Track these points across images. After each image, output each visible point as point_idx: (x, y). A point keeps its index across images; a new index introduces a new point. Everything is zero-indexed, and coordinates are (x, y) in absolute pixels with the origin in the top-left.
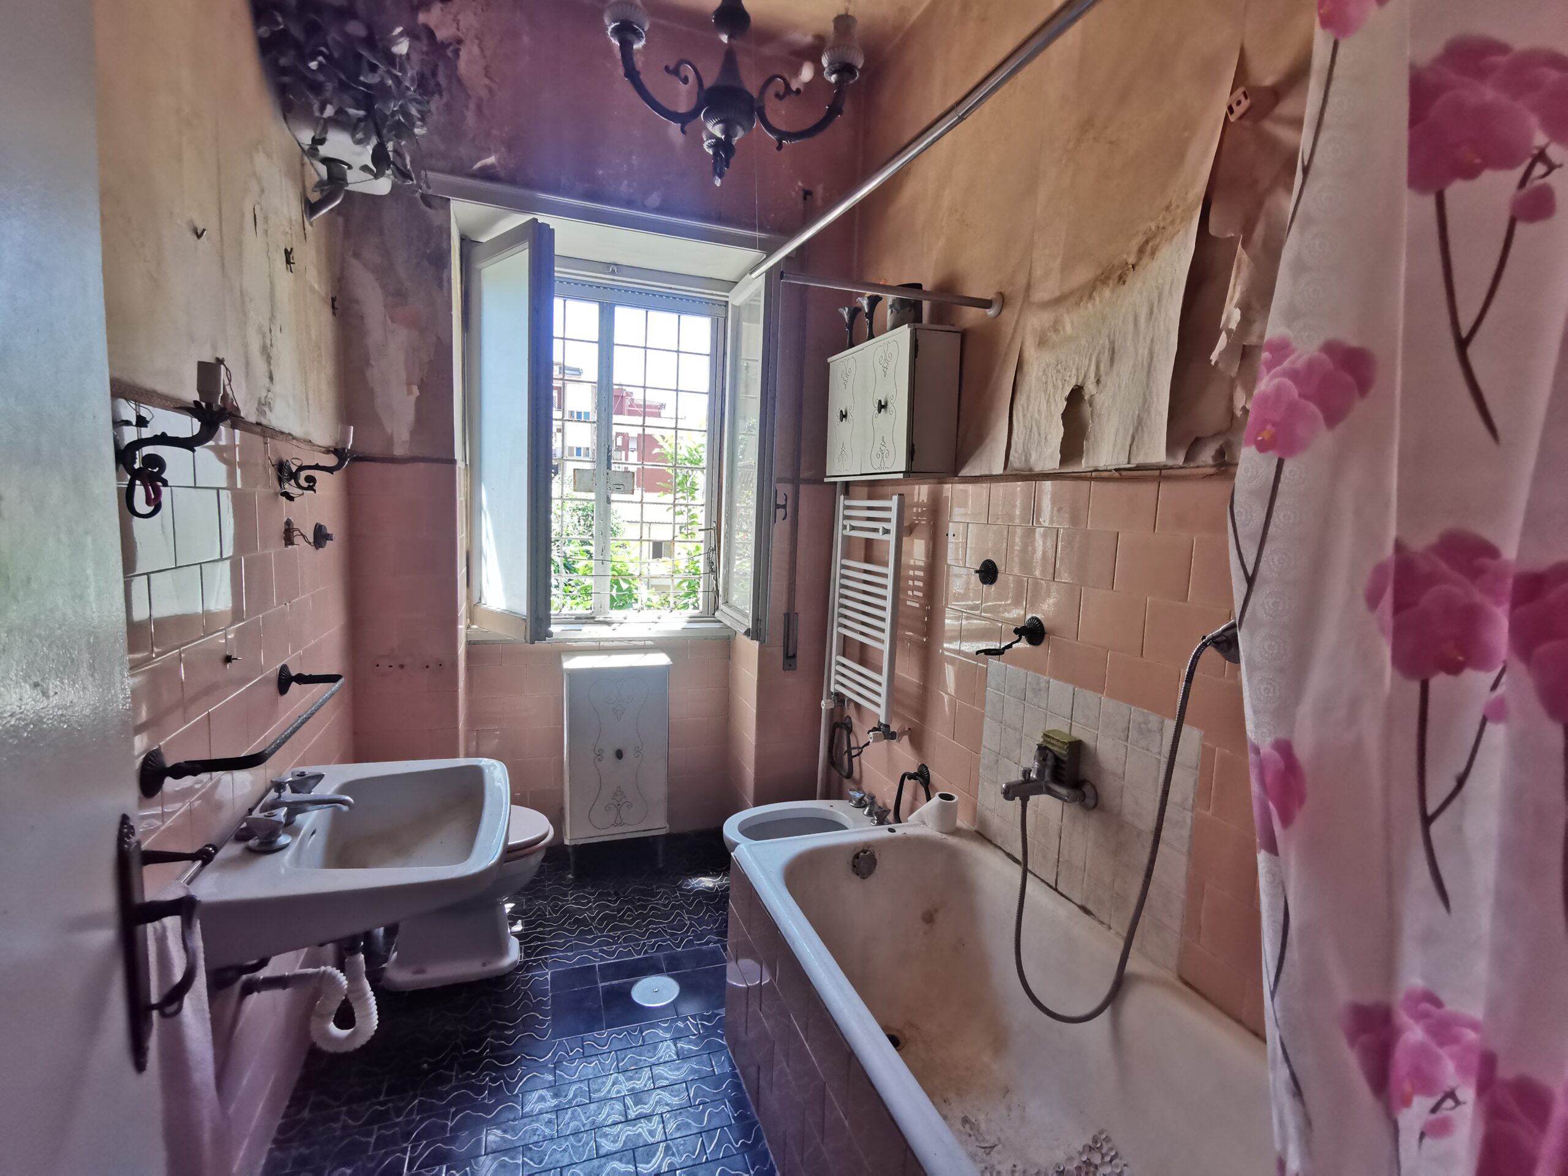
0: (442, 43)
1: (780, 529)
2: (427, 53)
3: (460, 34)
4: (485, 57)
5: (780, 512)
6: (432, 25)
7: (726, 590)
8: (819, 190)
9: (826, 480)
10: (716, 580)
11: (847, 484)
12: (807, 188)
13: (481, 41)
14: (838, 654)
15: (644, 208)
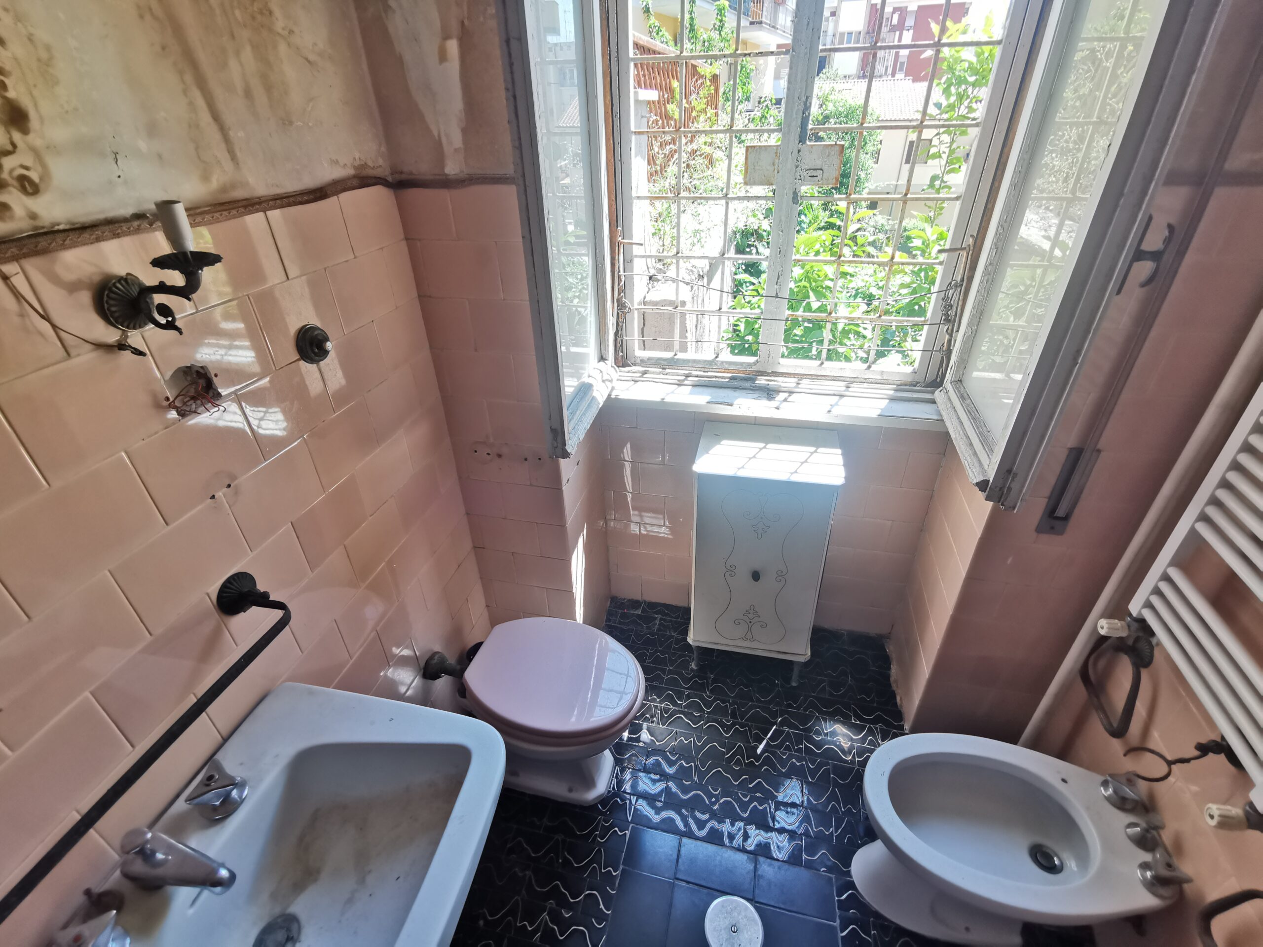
5: (1142, 270)
10: (951, 335)
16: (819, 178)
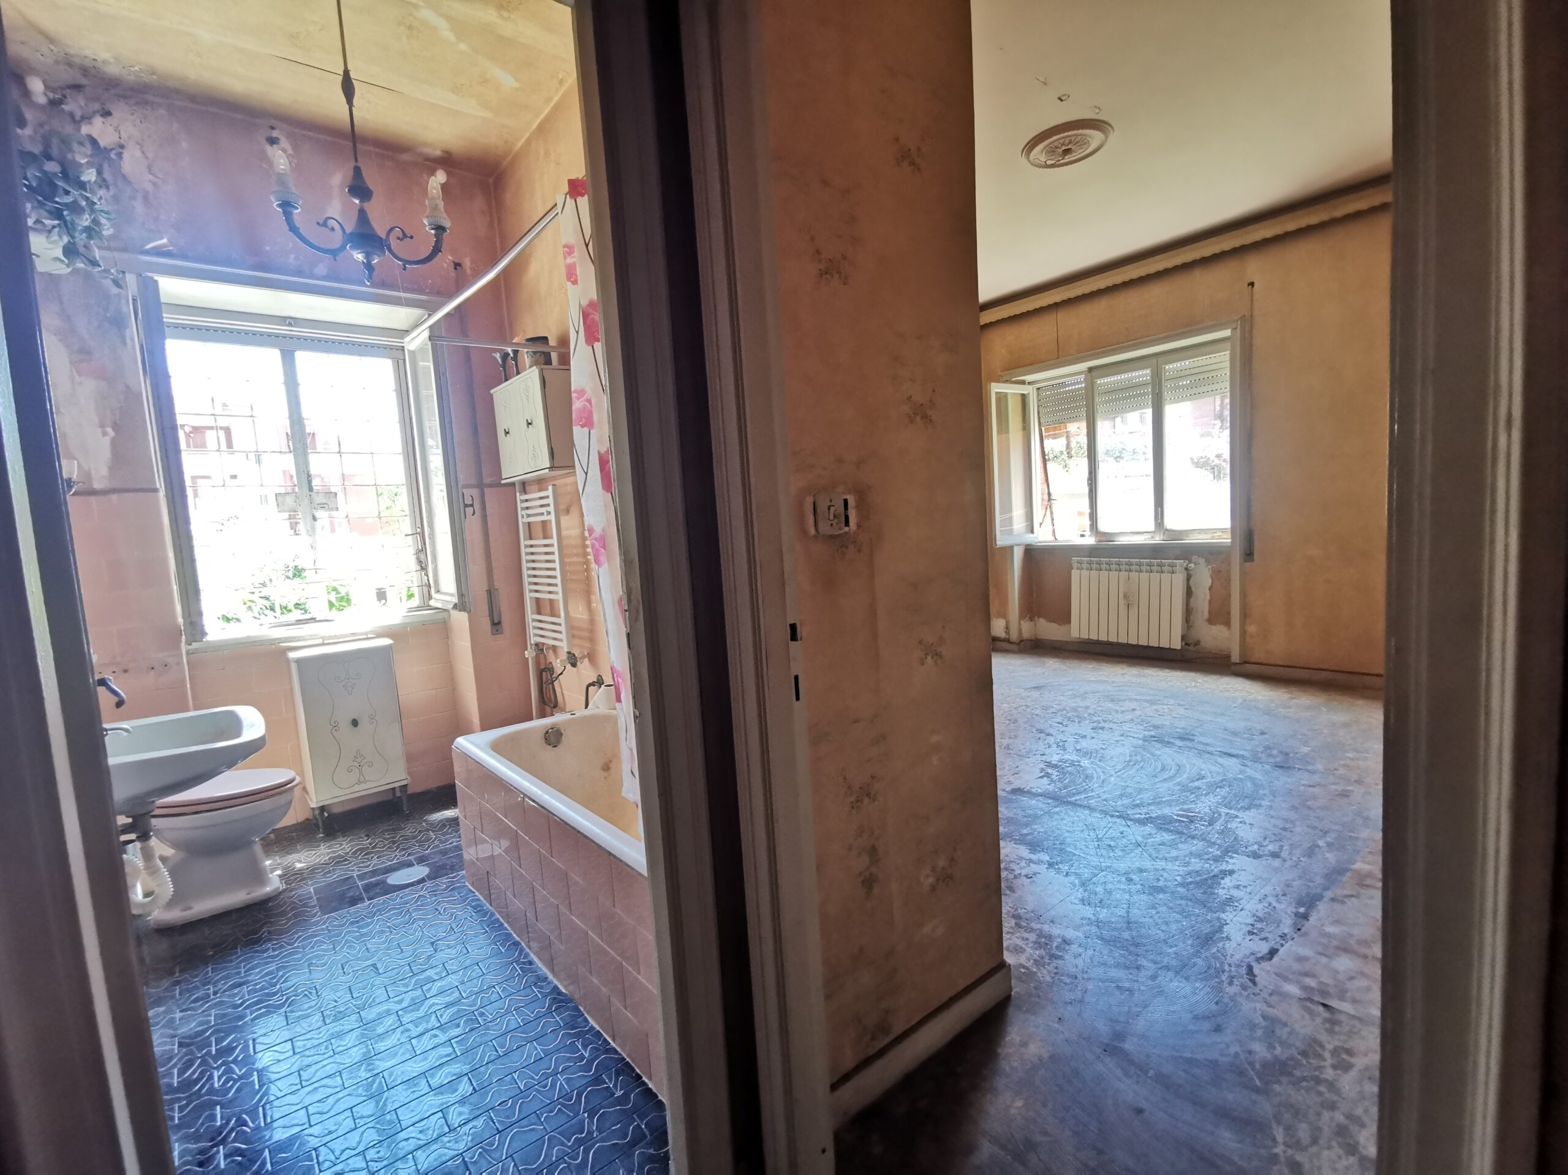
0: (105, 148)
1: (473, 524)
2: (91, 156)
3: (122, 141)
4: (147, 158)
5: (469, 510)
6: (95, 136)
7: (436, 582)
8: (467, 263)
9: (503, 482)
10: (427, 576)
11: (524, 484)
12: (456, 261)
13: (142, 147)
14: (532, 614)
15: (312, 277)
16: (327, 508)
